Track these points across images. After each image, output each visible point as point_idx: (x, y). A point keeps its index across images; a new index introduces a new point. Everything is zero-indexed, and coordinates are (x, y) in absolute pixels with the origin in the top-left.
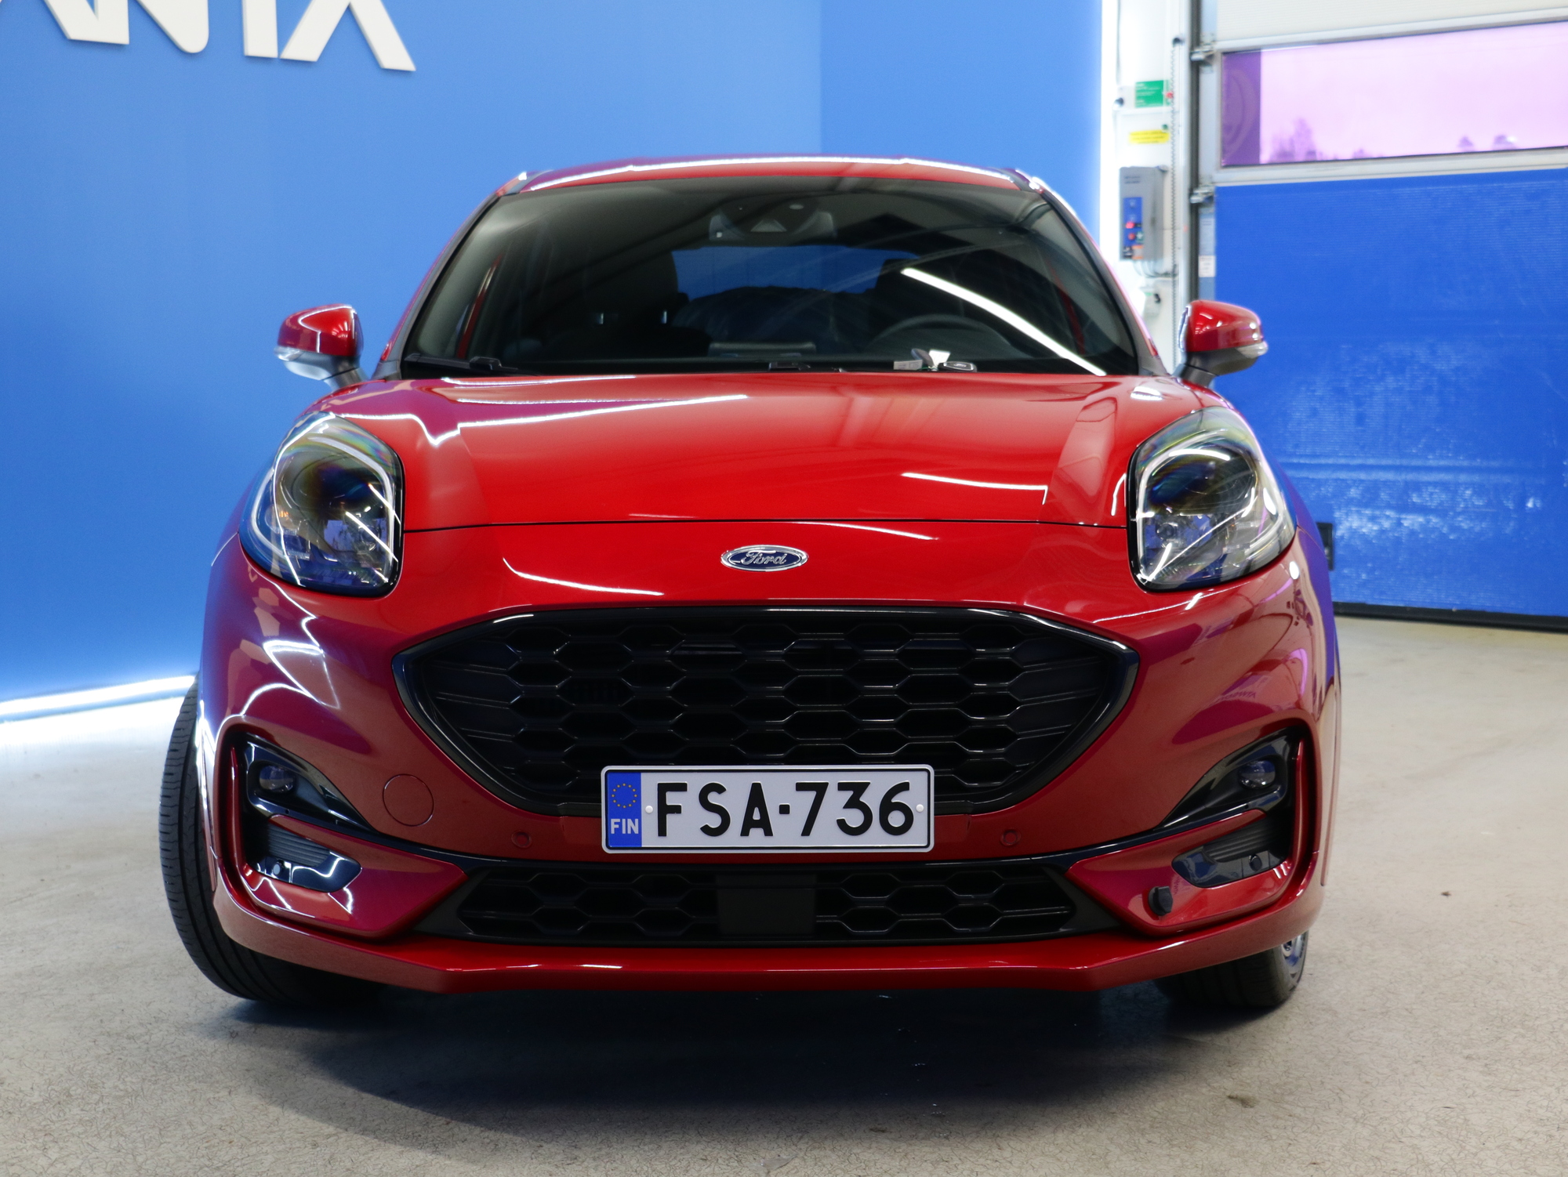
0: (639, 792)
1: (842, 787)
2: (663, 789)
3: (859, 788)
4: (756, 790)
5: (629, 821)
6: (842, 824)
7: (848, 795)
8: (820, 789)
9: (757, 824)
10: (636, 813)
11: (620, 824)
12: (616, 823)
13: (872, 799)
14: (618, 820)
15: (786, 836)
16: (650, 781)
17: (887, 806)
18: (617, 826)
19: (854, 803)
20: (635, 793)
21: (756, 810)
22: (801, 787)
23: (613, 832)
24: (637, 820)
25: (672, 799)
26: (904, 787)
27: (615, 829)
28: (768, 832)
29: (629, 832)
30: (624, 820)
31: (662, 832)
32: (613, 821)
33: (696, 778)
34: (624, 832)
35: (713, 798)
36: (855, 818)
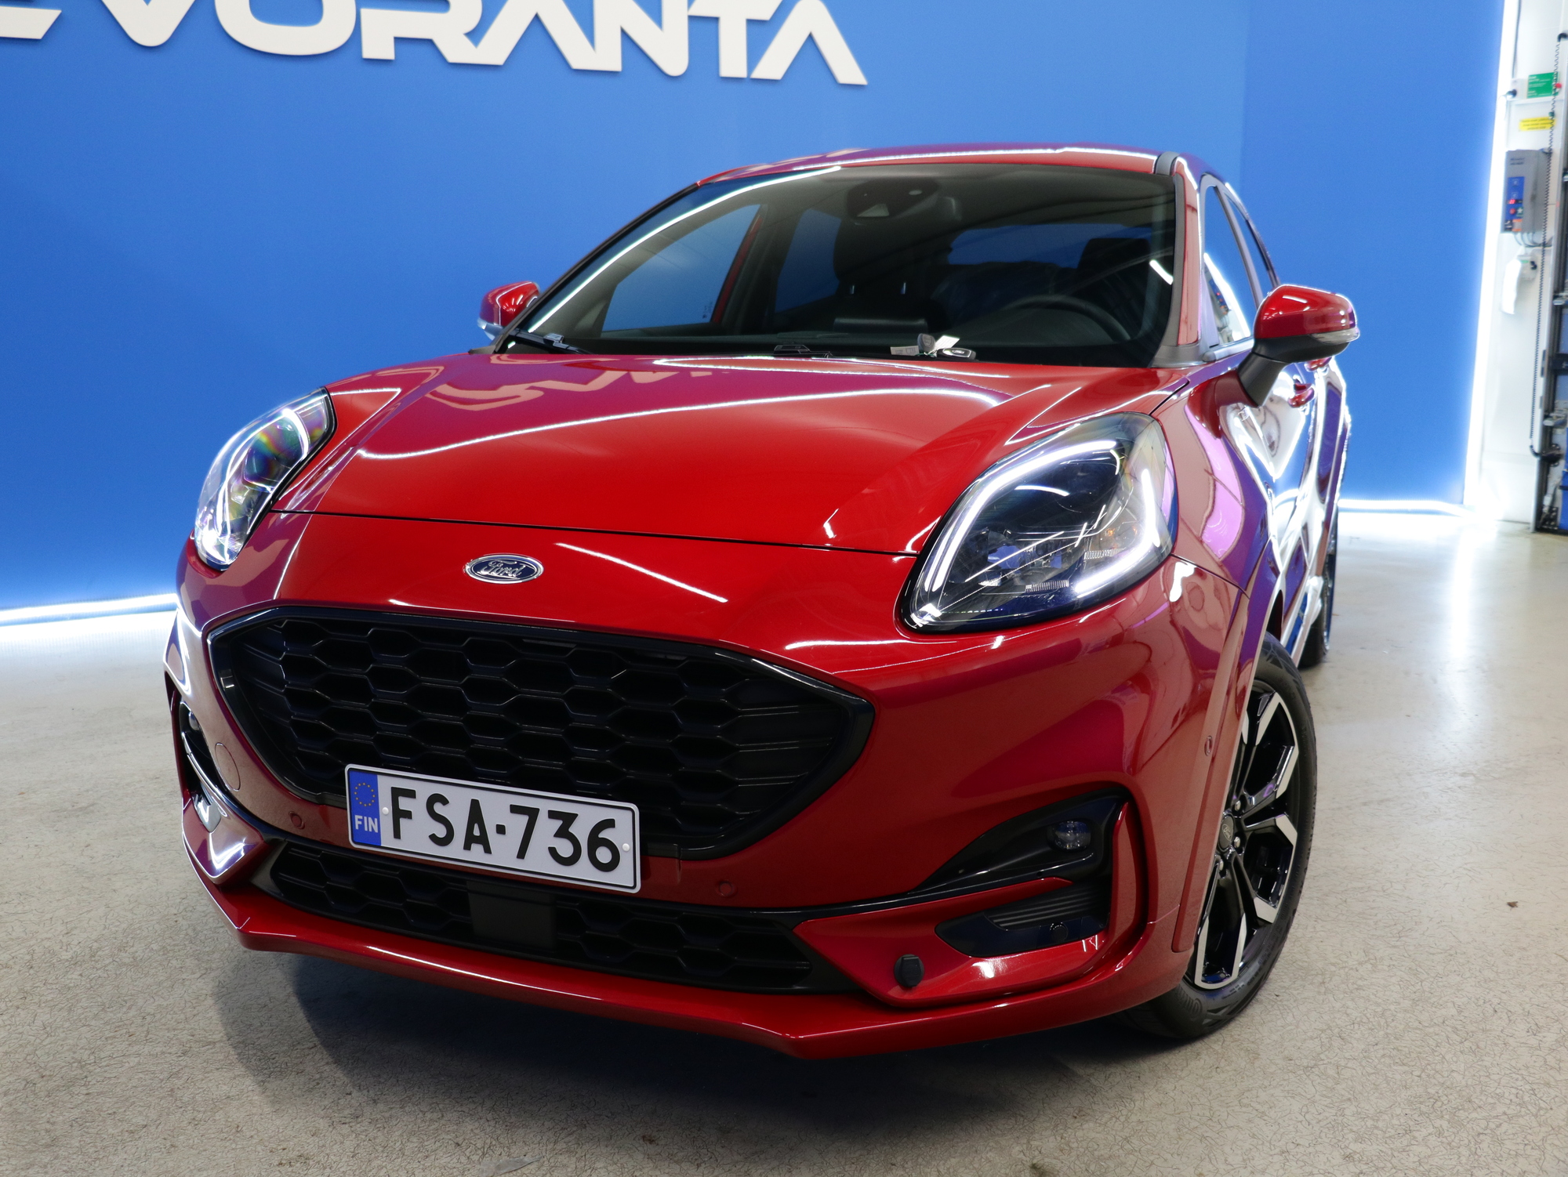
0: (376, 793)
1: (553, 815)
2: (396, 793)
3: (568, 819)
4: (475, 806)
5: (370, 819)
6: (553, 851)
7: (558, 823)
8: (532, 814)
9: (477, 840)
10: (375, 813)
11: (362, 821)
12: (359, 820)
13: (581, 830)
14: (361, 817)
15: (502, 855)
16: (386, 783)
17: (595, 841)
18: (360, 823)
19: (563, 833)
20: (373, 793)
21: (476, 827)
22: (515, 809)
23: (357, 828)
24: (376, 820)
25: (404, 803)
26: (609, 824)
27: (359, 825)
28: (488, 850)
29: (370, 830)
30: (365, 818)
31: (397, 834)
32: (357, 817)
33: (424, 787)
34: (366, 829)
35: (438, 808)
36: (565, 849)
